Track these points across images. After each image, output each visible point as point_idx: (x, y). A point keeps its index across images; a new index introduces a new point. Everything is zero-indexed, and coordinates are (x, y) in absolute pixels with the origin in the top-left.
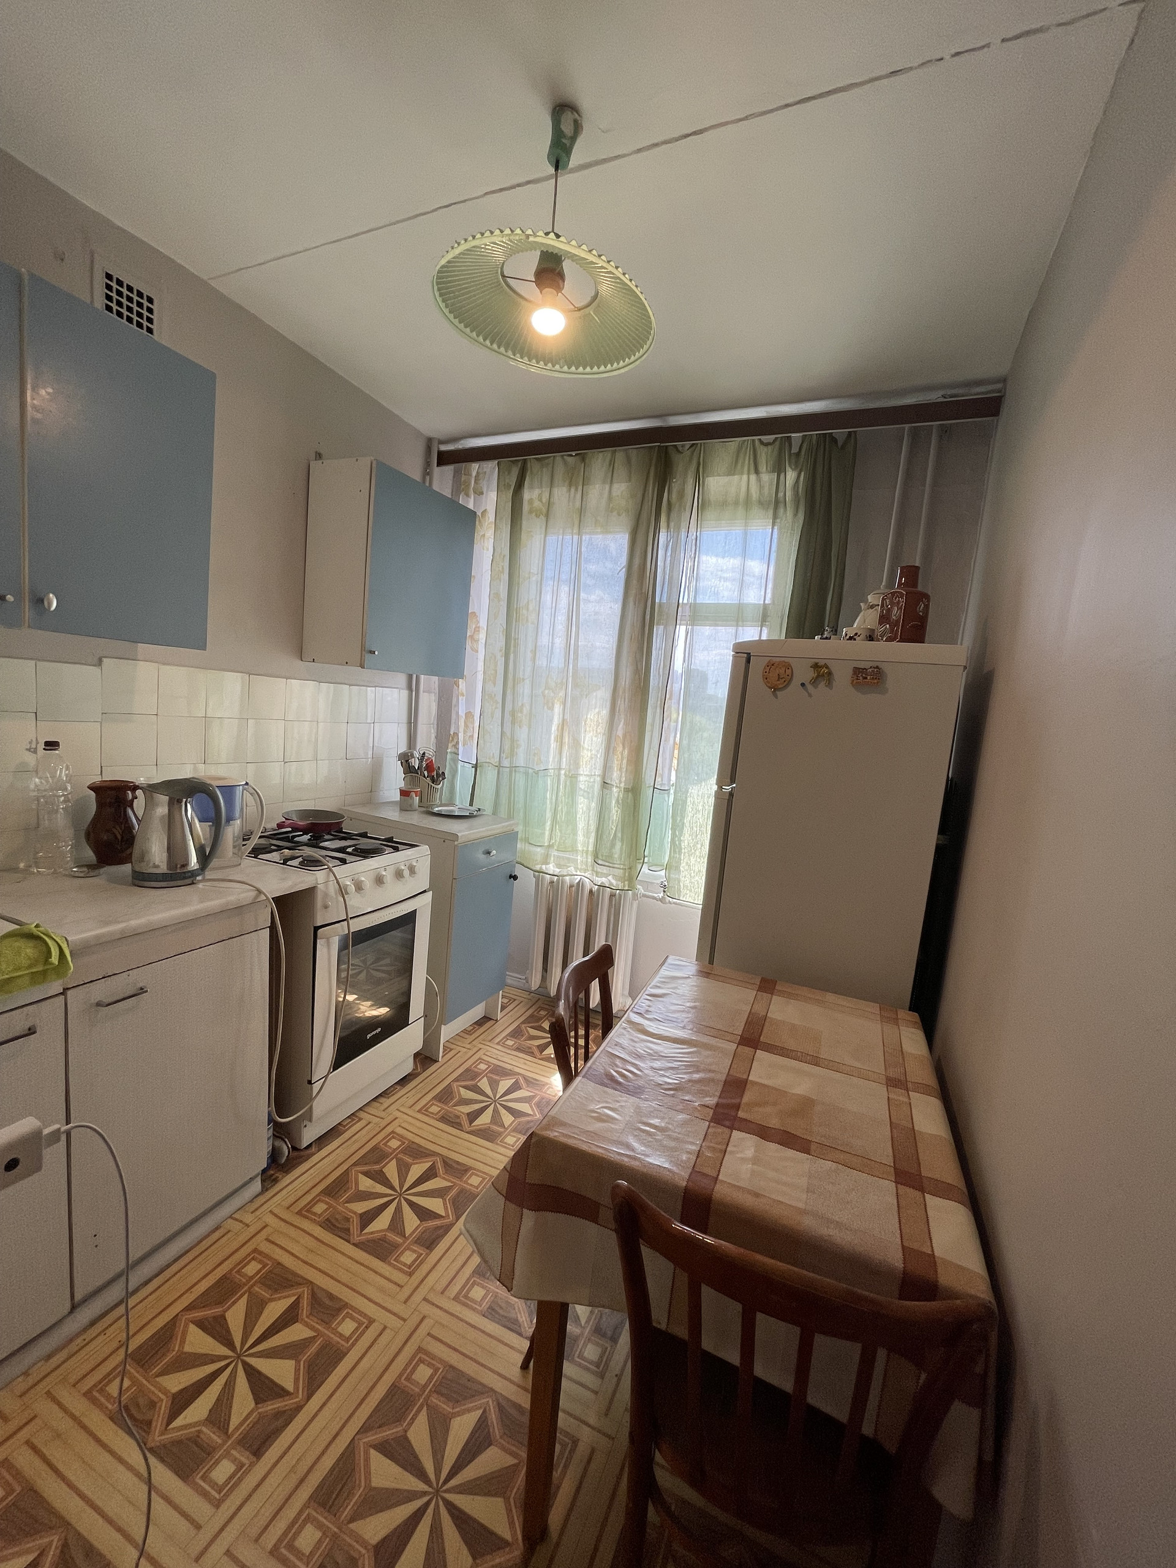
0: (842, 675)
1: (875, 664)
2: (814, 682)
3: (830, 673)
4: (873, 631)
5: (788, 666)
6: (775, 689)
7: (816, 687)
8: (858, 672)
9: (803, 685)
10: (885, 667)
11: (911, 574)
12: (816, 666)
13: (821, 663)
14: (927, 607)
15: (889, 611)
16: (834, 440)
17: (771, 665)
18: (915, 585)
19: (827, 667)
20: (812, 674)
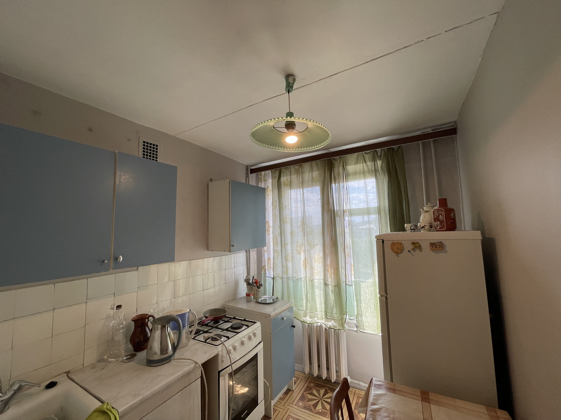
0: (426, 246)
1: (440, 241)
2: (414, 250)
3: (420, 246)
4: (431, 223)
5: (401, 244)
6: (397, 253)
7: (415, 252)
8: (432, 245)
9: (409, 251)
10: (444, 242)
11: (443, 202)
12: (413, 243)
13: (415, 242)
14: (454, 214)
15: (438, 217)
17: (393, 244)
18: (446, 205)
19: (418, 244)
20: (412, 247)
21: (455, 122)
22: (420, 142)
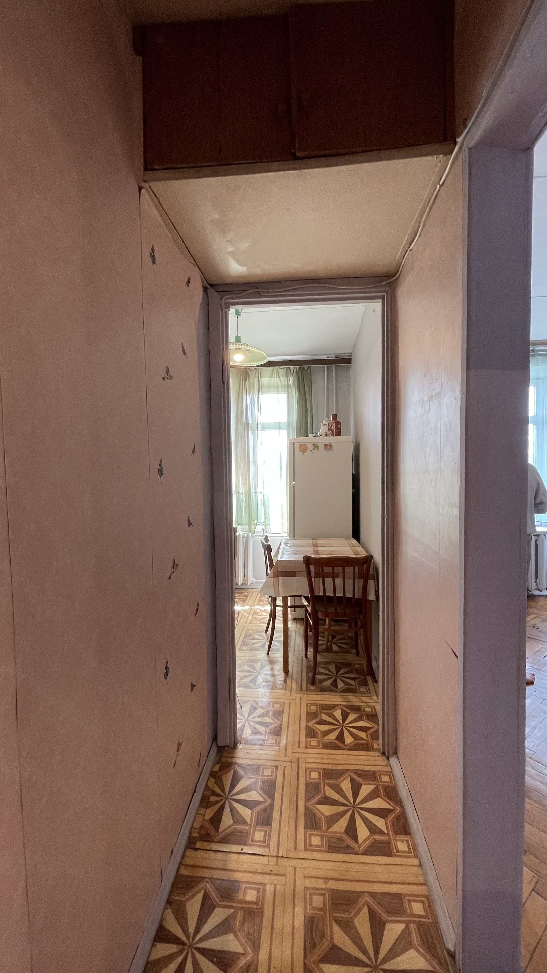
0: (321, 447)
1: (330, 443)
2: (314, 449)
3: (318, 446)
4: (326, 433)
5: (306, 445)
6: (303, 452)
7: (315, 451)
8: (325, 445)
9: (311, 450)
10: (332, 443)
11: (335, 417)
12: (314, 445)
13: (315, 444)
14: (341, 426)
15: (331, 427)
16: (304, 368)
17: (301, 445)
18: (337, 419)
19: (317, 445)
20: (313, 447)
21: (351, 353)
22: (325, 366)
